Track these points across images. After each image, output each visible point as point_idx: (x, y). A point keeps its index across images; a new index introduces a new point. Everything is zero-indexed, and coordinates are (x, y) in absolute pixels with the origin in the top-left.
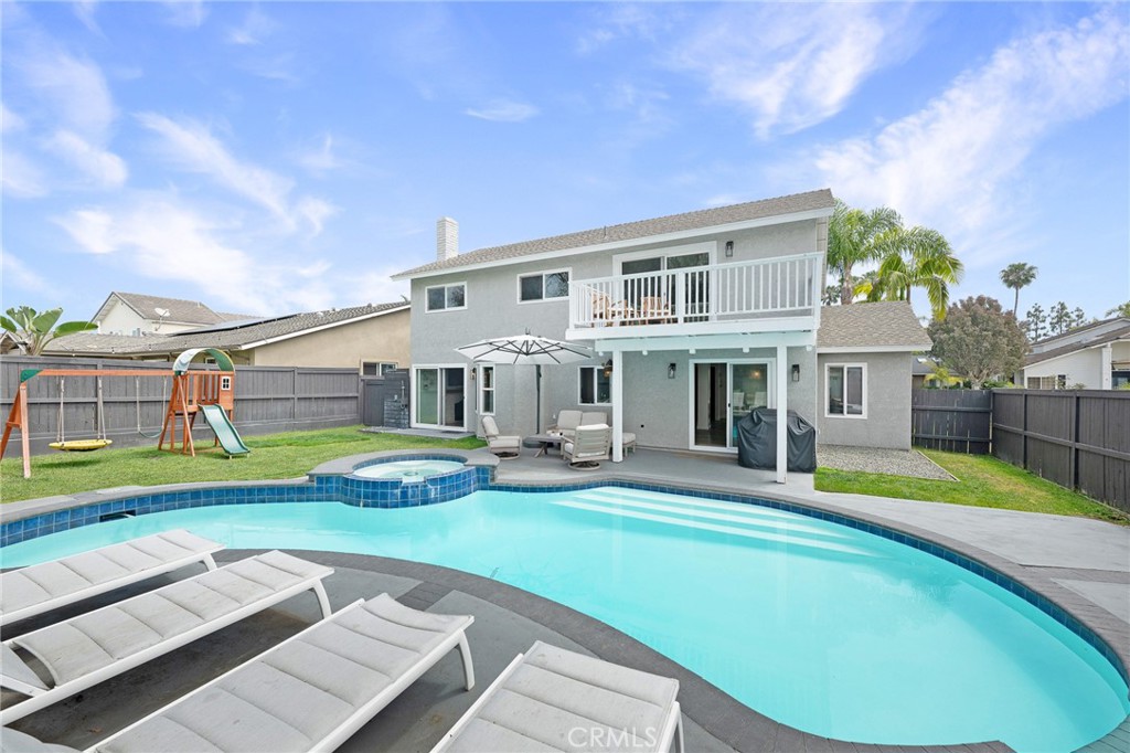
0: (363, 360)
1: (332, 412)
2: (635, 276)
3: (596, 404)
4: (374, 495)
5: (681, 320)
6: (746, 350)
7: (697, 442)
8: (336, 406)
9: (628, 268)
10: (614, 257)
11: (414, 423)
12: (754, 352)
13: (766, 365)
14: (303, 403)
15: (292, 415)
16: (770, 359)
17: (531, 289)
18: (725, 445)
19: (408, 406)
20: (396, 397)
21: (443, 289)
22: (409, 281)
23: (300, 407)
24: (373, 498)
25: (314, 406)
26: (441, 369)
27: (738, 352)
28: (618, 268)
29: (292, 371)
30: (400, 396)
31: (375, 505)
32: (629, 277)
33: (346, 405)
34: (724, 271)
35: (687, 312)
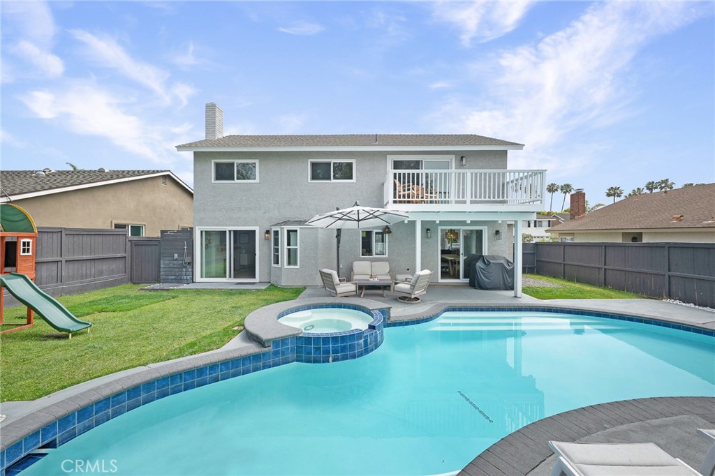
0: (114, 222)
1: (101, 273)
2: (402, 171)
3: (375, 256)
4: (344, 349)
5: (468, 202)
6: (469, 222)
7: (442, 277)
8: (104, 266)
9: (397, 165)
10: (388, 156)
11: (198, 278)
12: (474, 223)
13: (482, 230)
14: (71, 266)
15: (60, 279)
16: (484, 227)
17: (320, 172)
18: (458, 278)
19: (191, 264)
20: (176, 256)
21: (233, 164)
22: (192, 153)
23: (67, 270)
24: (342, 351)
25: (84, 268)
26: (230, 231)
27: (463, 223)
28: (390, 165)
29: (60, 231)
30: (181, 255)
31: (345, 358)
32: (398, 171)
33: (114, 265)
34: (459, 174)
35: (472, 198)
